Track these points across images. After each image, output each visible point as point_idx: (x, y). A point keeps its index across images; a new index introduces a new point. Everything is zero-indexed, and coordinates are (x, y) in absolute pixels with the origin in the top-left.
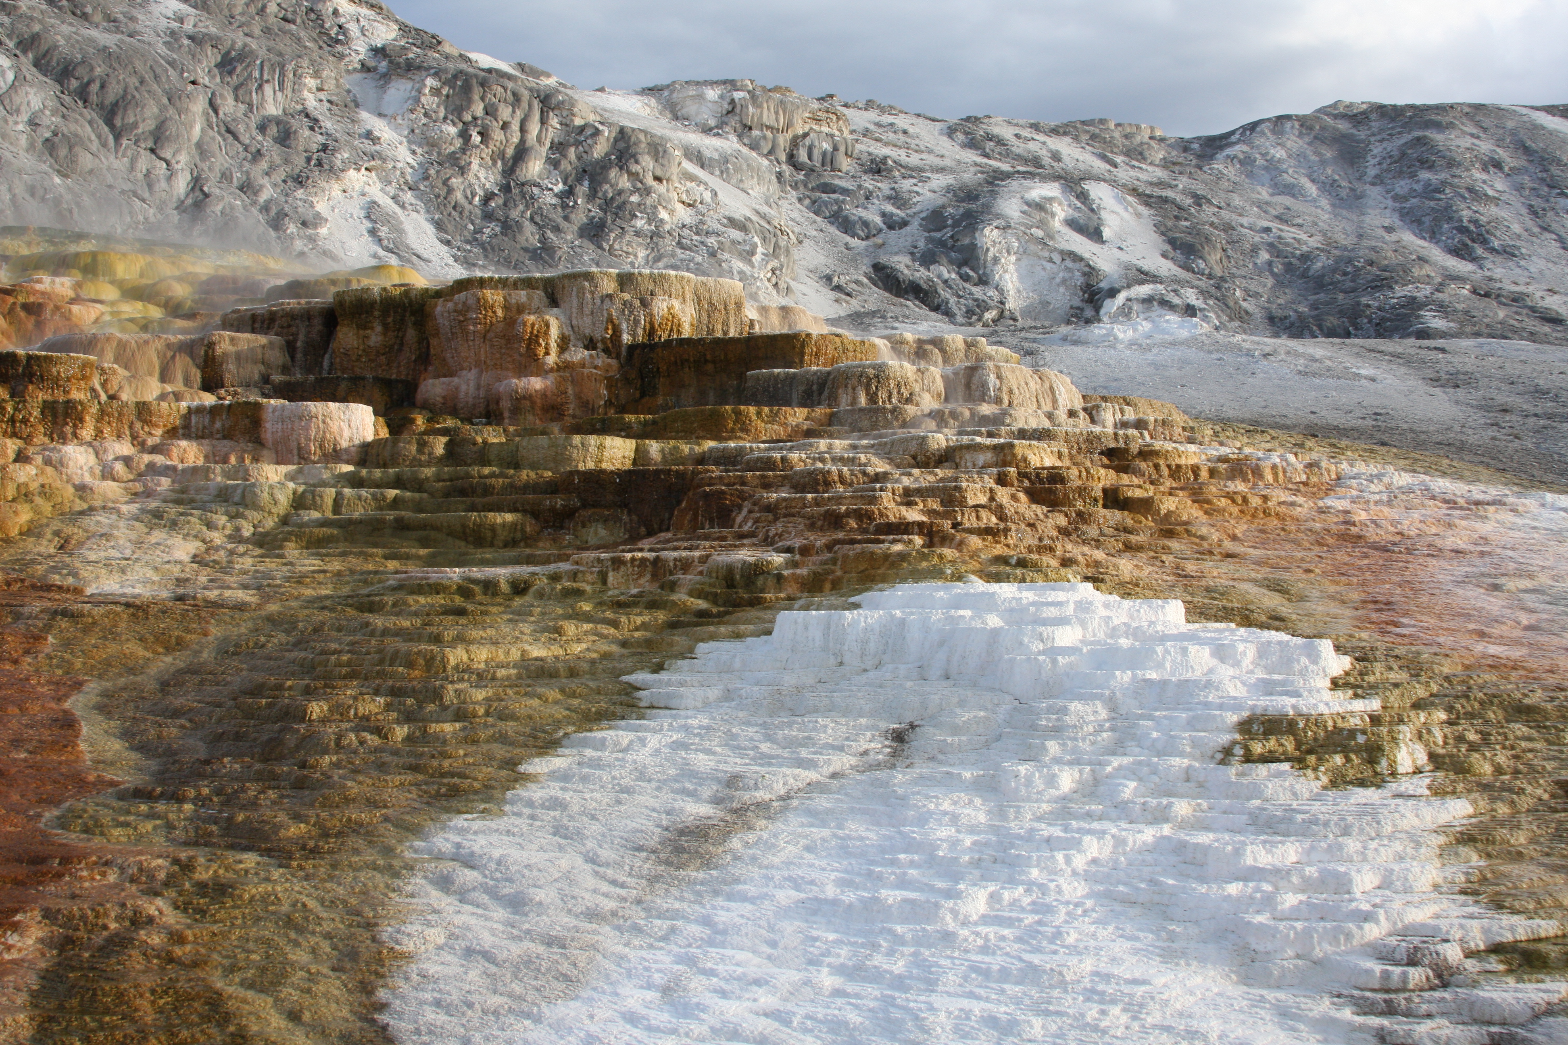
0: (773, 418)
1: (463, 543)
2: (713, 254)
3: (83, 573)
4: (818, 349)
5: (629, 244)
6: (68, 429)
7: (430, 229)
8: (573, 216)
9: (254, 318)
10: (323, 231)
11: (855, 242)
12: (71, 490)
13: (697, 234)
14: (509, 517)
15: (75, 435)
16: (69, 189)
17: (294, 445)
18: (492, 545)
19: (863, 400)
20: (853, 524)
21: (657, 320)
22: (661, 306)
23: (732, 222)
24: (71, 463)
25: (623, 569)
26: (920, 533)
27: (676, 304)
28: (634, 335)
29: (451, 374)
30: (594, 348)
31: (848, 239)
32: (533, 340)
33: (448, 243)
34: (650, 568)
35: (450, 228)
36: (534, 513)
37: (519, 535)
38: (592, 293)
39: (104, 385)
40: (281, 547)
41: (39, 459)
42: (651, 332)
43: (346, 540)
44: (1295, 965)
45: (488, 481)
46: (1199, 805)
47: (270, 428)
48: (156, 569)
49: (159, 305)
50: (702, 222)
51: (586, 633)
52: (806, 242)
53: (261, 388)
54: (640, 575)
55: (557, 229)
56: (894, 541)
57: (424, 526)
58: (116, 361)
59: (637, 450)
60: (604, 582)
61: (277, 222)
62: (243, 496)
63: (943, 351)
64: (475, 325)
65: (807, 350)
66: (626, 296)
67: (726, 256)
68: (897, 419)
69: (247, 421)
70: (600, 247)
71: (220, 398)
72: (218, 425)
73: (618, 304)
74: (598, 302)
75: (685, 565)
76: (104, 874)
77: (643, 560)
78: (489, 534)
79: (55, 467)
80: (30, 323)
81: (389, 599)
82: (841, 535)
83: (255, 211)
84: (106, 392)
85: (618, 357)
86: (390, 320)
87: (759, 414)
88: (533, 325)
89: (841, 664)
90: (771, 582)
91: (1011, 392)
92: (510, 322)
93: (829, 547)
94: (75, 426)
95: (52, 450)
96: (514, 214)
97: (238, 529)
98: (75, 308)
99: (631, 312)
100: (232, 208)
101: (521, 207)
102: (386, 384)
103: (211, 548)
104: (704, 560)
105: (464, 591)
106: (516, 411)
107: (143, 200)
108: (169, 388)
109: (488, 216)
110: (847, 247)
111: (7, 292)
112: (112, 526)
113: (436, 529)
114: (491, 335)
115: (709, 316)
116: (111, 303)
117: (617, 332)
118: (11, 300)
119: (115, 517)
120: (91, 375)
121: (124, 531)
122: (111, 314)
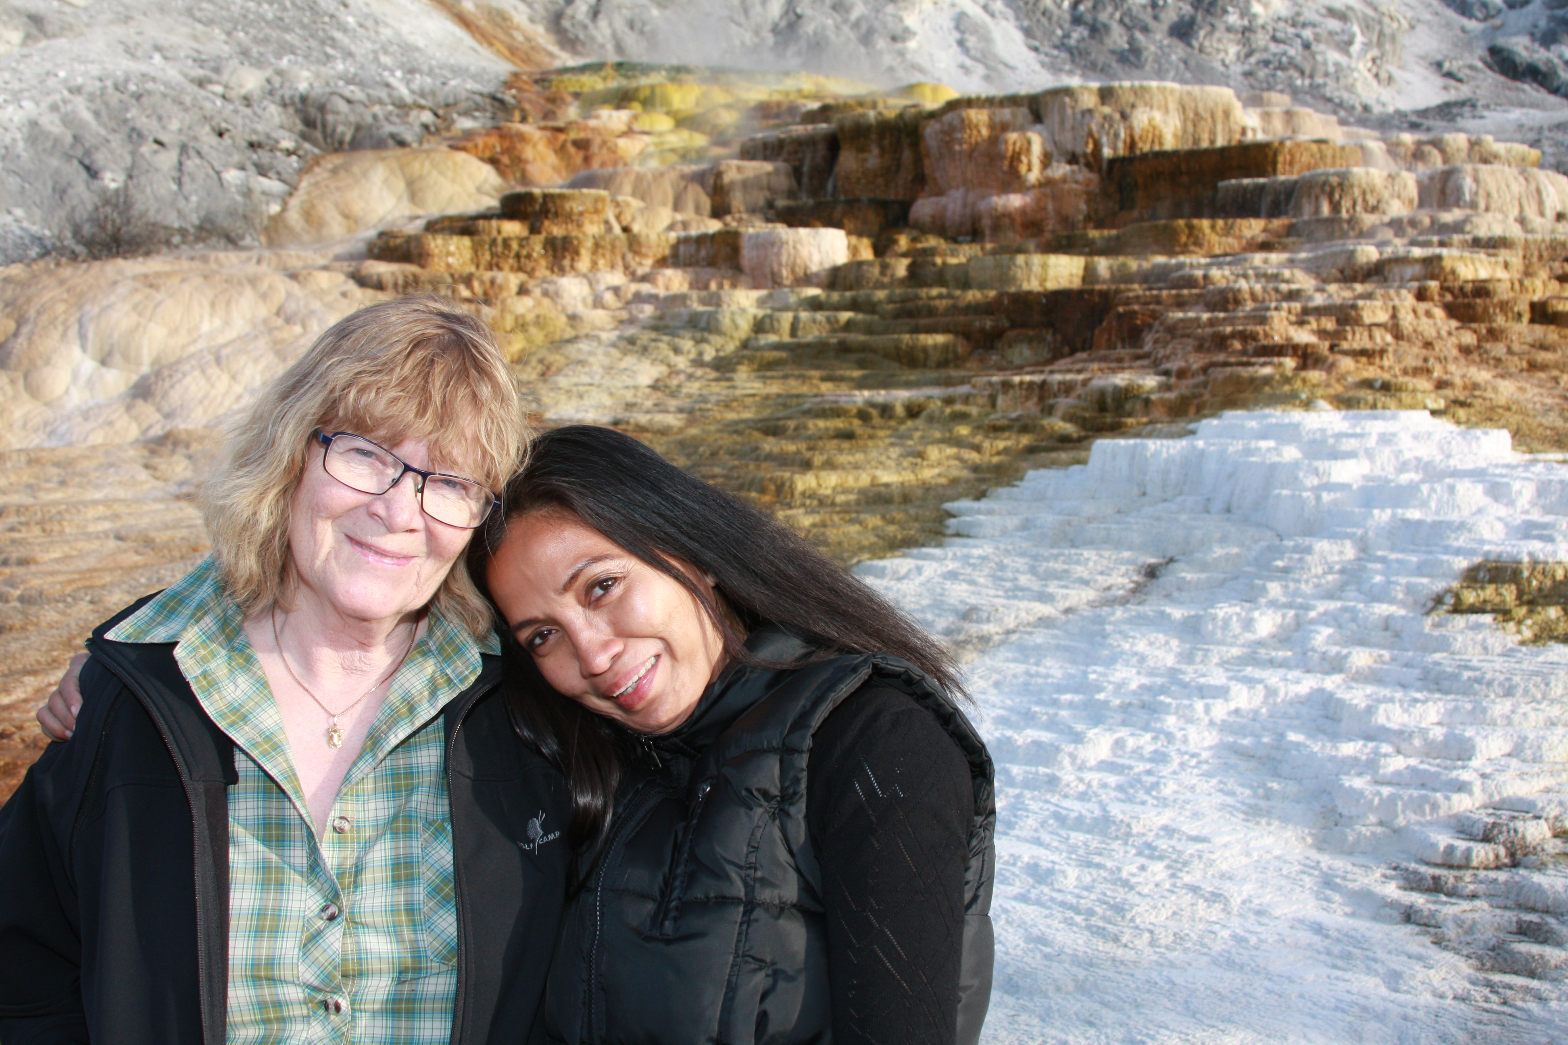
0: (1227, 231)
1: (897, 365)
2: (1307, 46)
3: (546, 400)
4: (1292, 156)
5: (1219, 40)
6: (566, 262)
7: (1018, 37)
8: (1163, 16)
9: (766, 145)
10: (912, 44)
11: (1472, 25)
12: (563, 319)
14: (940, 339)
15: (572, 267)
17: (767, 270)
18: (925, 366)
19: (1326, 209)
20: (1237, 345)
21: (1137, 132)
22: (1141, 119)
23: (1331, 12)
24: (566, 295)
25: (1011, 392)
26: (1294, 354)
27: (1158, 116)
28: (1115, 148)
29: (940, 193)
30: (1078, 164)
31: (1465, 21)
32: (1016, 158)
34: (1037, 391)
36: (965, 334)
37: (951, 356)
38: (1073, 108)
39: (618, 217)
40: (734, 371)
41: (537, 292)
42: (1132, 144)
43: (791, 363)
45: (936, 302)
47: (747, 255)
48: (611, 394)
49: (705, 133)
51: (948, 458)
52: (1420, 28)
53: (765, 213)
54: (1027, 398)
56: (1264, 364)
57: (863, 348)
58: (634, 194)
59: (1086, 268)
60: (994, 405)
61: (866, 39)
62: (708, 323)
63: (1442, 151)
64: (961, 144)
65: (1280, 159)
66: (1107, 110)
67: (1322, 47)
68: (1353, 229)
69: (727, 249)
73: (1098, 118)
74: (1079, 117)
75: (1067, 388)
77: (1031, 384)
78: (921, 356)
79: (552, 299)
80: (578, 157)
81: (792, 424)
82: (1221, 357)
83: (846, 29)
84: (619, 224)
85: (1100, 170)
86: (886, 142)
87: (1213, 227)
88: (1014, 143)
90: (1139, 406)
91: (1488, 195)
92: (994, 140)
93: (1205, 370)
94: (573, 260)
95: (550, 282)
96: (1103, 17)
97: (701, 354)
98: (619, 142)
99: (1111, 126)
100: (824, 27)
101: (1110, 9)
102: (882, 205)
103: (674, 372)
104: (1085, 383)
105: (863, 415)
106: (997, 227)
107: (739, 25)
108: (679, 217)
109: (1077, 20)
110: (1463, 30)
111: (560, 130)
112: (591, 353)
113: (874, 351)
114: (976, 154)
115: (1195, 126)
116: (661, 134)
117: (1098, 146)
118: (562, 137)
119: (595, 344)
120: (601, 209)
121: (601, 357)
122: (655, 144)
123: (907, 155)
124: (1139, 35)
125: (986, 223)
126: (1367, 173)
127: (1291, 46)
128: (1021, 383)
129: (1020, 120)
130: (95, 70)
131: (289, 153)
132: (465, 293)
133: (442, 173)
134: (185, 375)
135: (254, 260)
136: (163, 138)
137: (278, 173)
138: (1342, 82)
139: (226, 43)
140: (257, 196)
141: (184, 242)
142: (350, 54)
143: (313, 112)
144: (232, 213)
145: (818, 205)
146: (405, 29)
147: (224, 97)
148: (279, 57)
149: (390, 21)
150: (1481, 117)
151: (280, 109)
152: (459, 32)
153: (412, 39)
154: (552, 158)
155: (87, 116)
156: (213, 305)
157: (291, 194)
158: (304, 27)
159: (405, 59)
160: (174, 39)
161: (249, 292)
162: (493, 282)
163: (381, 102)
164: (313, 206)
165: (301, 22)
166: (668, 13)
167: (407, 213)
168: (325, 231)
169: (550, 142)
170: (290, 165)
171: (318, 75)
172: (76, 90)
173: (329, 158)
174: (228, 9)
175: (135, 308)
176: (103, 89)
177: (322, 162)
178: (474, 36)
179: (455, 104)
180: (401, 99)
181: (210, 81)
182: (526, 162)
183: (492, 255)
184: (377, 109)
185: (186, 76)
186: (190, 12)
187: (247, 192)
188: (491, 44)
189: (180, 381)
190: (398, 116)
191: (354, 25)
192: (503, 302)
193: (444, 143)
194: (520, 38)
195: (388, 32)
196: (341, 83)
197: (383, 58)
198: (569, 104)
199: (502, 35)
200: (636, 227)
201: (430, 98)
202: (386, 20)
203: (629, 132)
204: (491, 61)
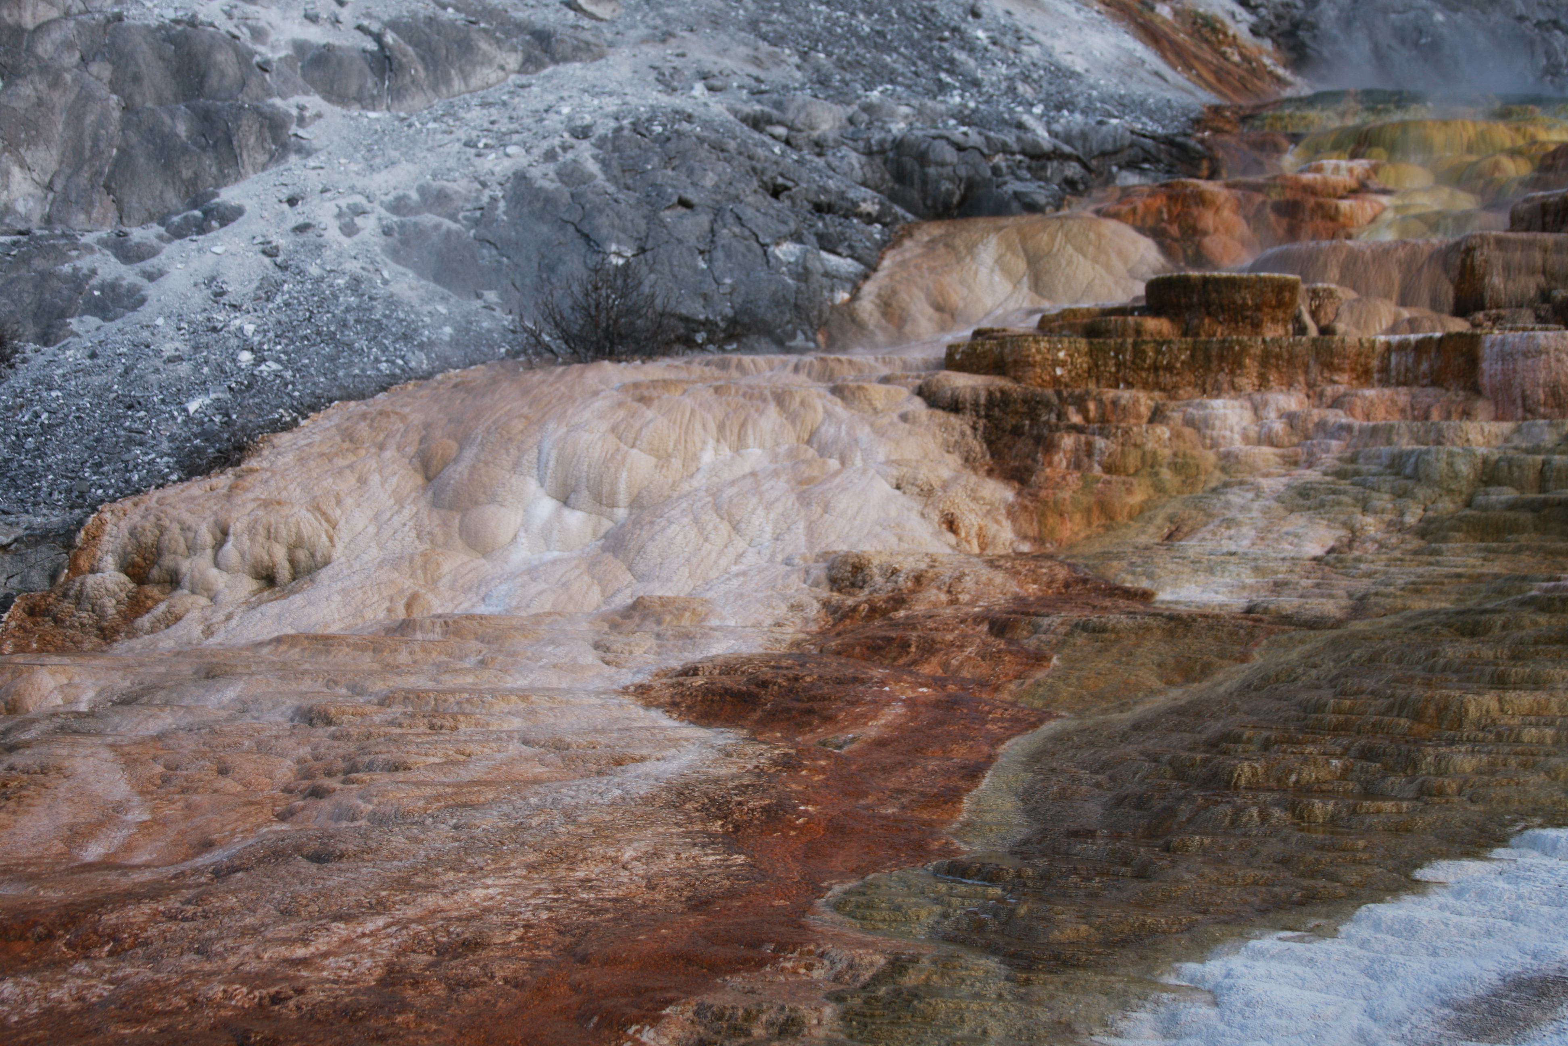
6: (1224, 377)
9: (1544, 208)
12: (1212, 459)
15: (1232, 384)
17: (1517, 392)
24: (1218, 423)
39: (1314, 314)
40: (1444, 539)
41: (1177, 419)
43: (1536, 529)
47: (1489, 369)
48: (1256, 569)
49: (1472, 191)
53: (1536, 310)
58: (1342, 280)
62: (1417, 469)
69: (1461, 360)
71: (1475, 325)
72: (1425, 366)
76: (809, 967)
79: (1198, 430)
81: (1499, 620)
84: (1317, 322)
95: (1195, 406)
97: (1401, 514)
98: (1345, 205)
103: (1357, 538)
111: (1258, 188)
112: (1243, 509)
116: (1407, 193)
118: (1259, 198)
119: (1250, 495)
120: (1293, 301)
121: (1254, 514)
122: (1397, 209)
130: (611, 105)
131: (869, 220)
132: (1076, 419)
133: (1080, 250)
134: (670, 522)
135: (790, 367)
136: (691, 195)
137: (850, 247)
139: (798, 67)
140: (817, 279)
141: (710, 341)
142: (976, 83)
143: (910, 163)
144: (777, 302)
146: (1059, 47)
147: (787, 142)
148: (869, 86)
149: (1038, 36)
151: (864, 159)
152: (1140, 49)
153: (1066, 61)
154: (1242, 228)
155: (593, 167)
156: (721, 427)
157: (866, 277)
158: (913, 44)
159: (1053, 89)
160: (727, 63)
161: (772, 410)
162: (1115, 403)
163: (1005, 149)
164: (894, 292)
165: (909, 38)
166: (1459, 17)
167: (1026, 305)
168: (908, 328)
169: (1239, 207)
170: (870, 237)
171: (920, 112)
172: (582, 133)
173: (925, 226)
174: (808, 21)
175: (613, 429)
176: (618, 130)
177: (917, 234)
178: (1164, 56)
179: (1115, 153)
180: (1036, 144)
181: (770, 121)
182: (1205, 233)
183: (1118, 365)
184: (999, 159)
185: (735, 113)
186: (753, 25)
187: (803, 274)
188: (1189, 67)
189: (663, 529)
190: (1029, 168)
191: (986, 42)
192: (1126, 432)
193: (1093, 207)
194: (1236, 58)
195: (1034, 51)
196: (952, 122)
197: (1021, 88)
198: (1285, 151)
199: (1208, 55)
200: (1341, 327)
201: (1079, 144)
202: (1034, 35)
203: (1360, 189)
204: (1183, 89)
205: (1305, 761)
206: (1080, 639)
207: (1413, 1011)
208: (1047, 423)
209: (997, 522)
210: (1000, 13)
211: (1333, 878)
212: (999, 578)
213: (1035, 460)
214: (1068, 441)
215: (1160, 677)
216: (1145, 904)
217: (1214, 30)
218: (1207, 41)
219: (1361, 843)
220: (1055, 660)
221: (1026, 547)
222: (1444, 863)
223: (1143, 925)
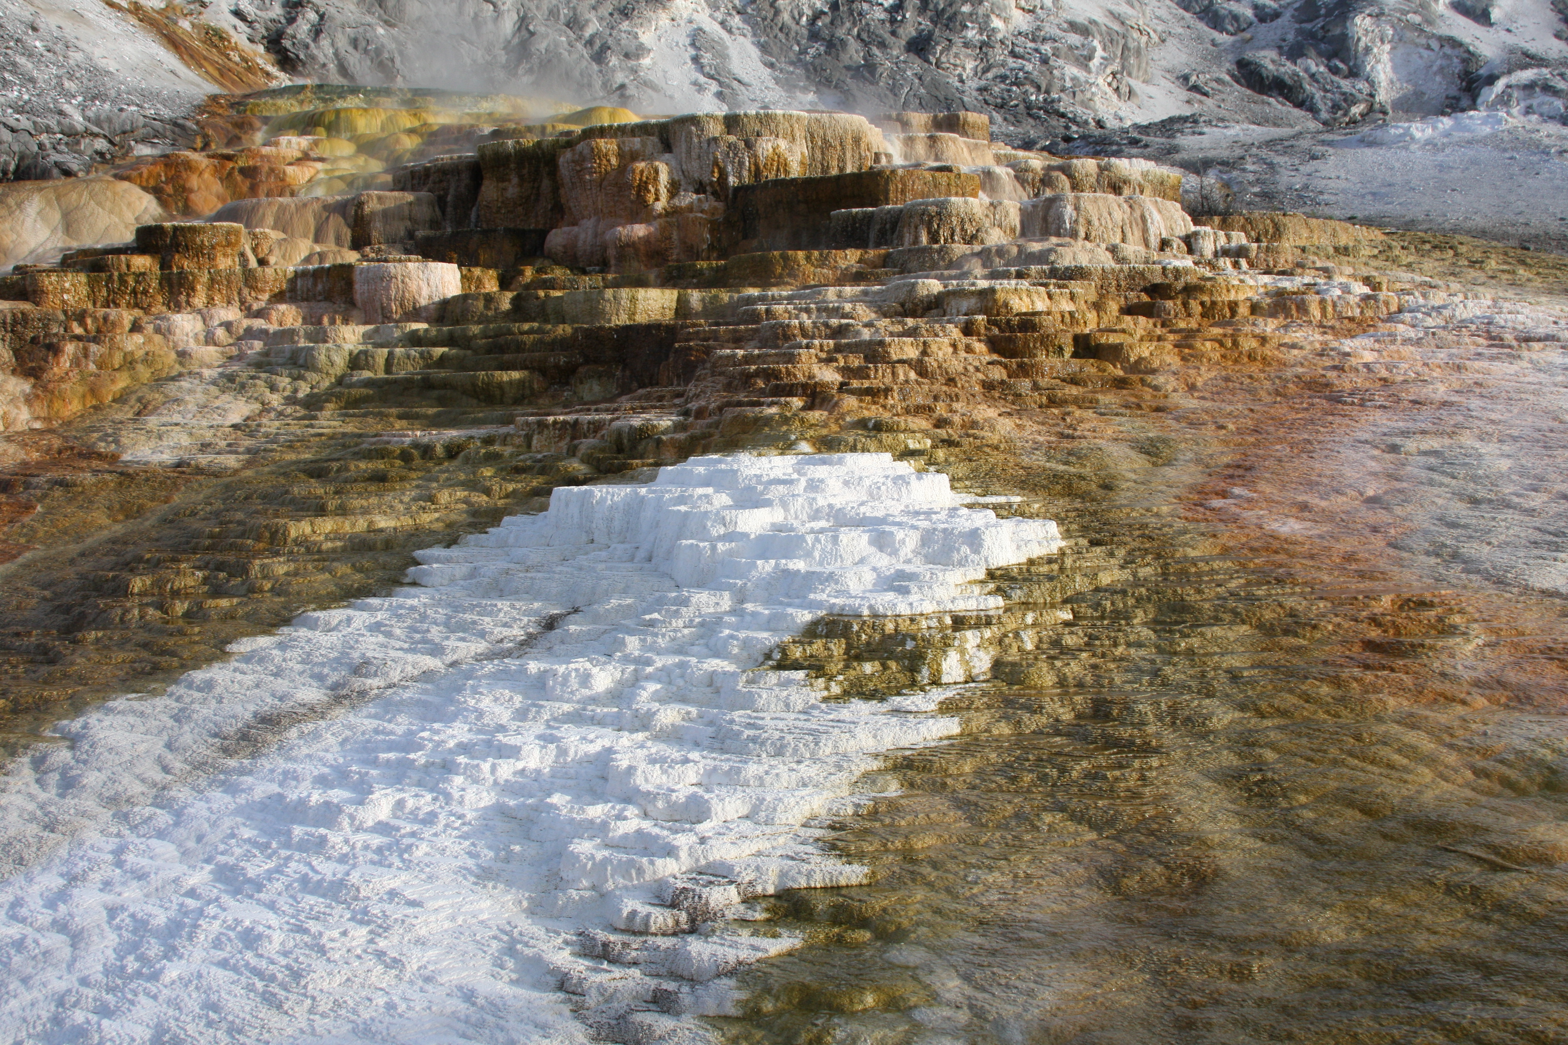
0: (823, 262)
1: (475, 401)
2: (1045, 61)
3: (124, 441)
4: (904, 185)
5: (956, 56)
6: (183, 298)
7: (755, 52)
8: (901, 31)
9: (413, 174)
10: (646, 61)
11: (1223, 38)
12: (173, 356)
13: (1033, 40)
14: (516, 375)
15: (188, 303)
16: (394, 39)
18: (502, 402)
19: (924, 239)
20: (761, 384)
21: (762, 161)
22: (765, 147)
23: (1073, 26)
24: (178, 331)
25: (545, 433)
26: (804, 394)
27: (783, 144)
28: (740, 177)
29: (574, 223)
30: (704, 192)
31: (1216, 35)
32: (643, 187)
33: (771, 66)
34: (568, 431)
35: (775, 50)
36: (540, 369)
37: (528, 392)
38: (699, 137)
39: (254, 250)
40: (321, 409)
41: (150, 328)
42: (757, 173)
44: (581, 897)
45: (525, 337)
46: (688, 713)
47: (359, 288)
48: (191, 434)
50: (1039, 29)
51: (457, 501)
52: (1170, 41)
54: (561, 438)
55: (883, 45)
56: (771, 405)
57: (445, 385)
58: (274, 226)
59: (679, 300)
60: (529, 446)
61: (599, 57)
64: (591, 174)
65: (892, 187)
66: (732, 138)
67: (1061, 62)
68: (943, 259)
70: (927, 61)
72: (320, 287)
73: (723, 147)
74: (705, 145)
75: (596, 427)
77: (565, 423)
78: (498, 393)
79: (164, 336)
80: (244, 185)
81: (337, 466)
82: (742, 397)
83: (579, 46)
84: (256, 256)
85: (725, 199)
86: (525, 171)
87: (808, 258)
88: (642, 172)
89: (592, 541)
90: (651, 445)
92: (622, 169)
93: (720, 409)
94: (188, 295)
95: (162, 319)
96: (841, 33)
97: (296, 391)
98: (290, 170)
99: (736, 155)
100: (557, 44)
101: (848, 25)
102: (518, 234)
103: (266, 409)
104: (612, 423)
105: (405, 456)
107: (471, 43)
108: (318, 248)
109: (814, 36)
110: (1214, 43)
111: (231, 158)
113: (453, 388)
114: (605, 183)
115: (823, 153)
116: (336, 159)
117: (723, 175)
118: (230, 165)
119: (197, 382)
120: (238, 241)
121: (198, 396)
122: (327, 171)
123: (546, 183)
124: (875, 51)
125: (611, 252)
126: (966, 203)
127: (1029, 60)
128: (555, 422)
129: (649, 149)
132: (78, 330)
133: (99, 204)
138: (1079, 96)
142: (32, 81)
145: (454, 235)
146: (97, 53)
149: (82, 45)
150: (1201, 134)
153: (103, 63)
154: (218, 186)
159: (91, 84)
162: (106, 318)
163: (48, 130)
166: (395, 31)
167: (60, 245)
169: (216, 170)
178: (181, 59)
179: (133, 131)
180: (72, 126)
182: (191, 191)
183: (108, 291)
184: (44, 137)
188: (199, 66)
190: (67, 144)
191: (42, 49)
192: (111, 339)
193: (113, 172)
194: (237, 59)
195: (78, 56)
196: (10, 111)
197: (67, 84)
198: (259, 129)
199: (215, 56)
200: (272, 260)
201: (106, 126)
202: (78, 43)
203: (305, 158)
204: (192, 83)
205: (178, 573)
206: (58, 492)
207: (195, 742)
208: (56, 335)
209: (18, 408)
210: (54, 28)
211: (173, 654)
212: (12, 449)
213: (46, 361)
214: (70, 348)
215: (109, 517)
216: (48, 682)
217: (222, 39)
218: (216, 46)
219: (197, 630)
220: (39, 508)
221: (38, 425)
222: (245, 639)
223: (41, 697)
